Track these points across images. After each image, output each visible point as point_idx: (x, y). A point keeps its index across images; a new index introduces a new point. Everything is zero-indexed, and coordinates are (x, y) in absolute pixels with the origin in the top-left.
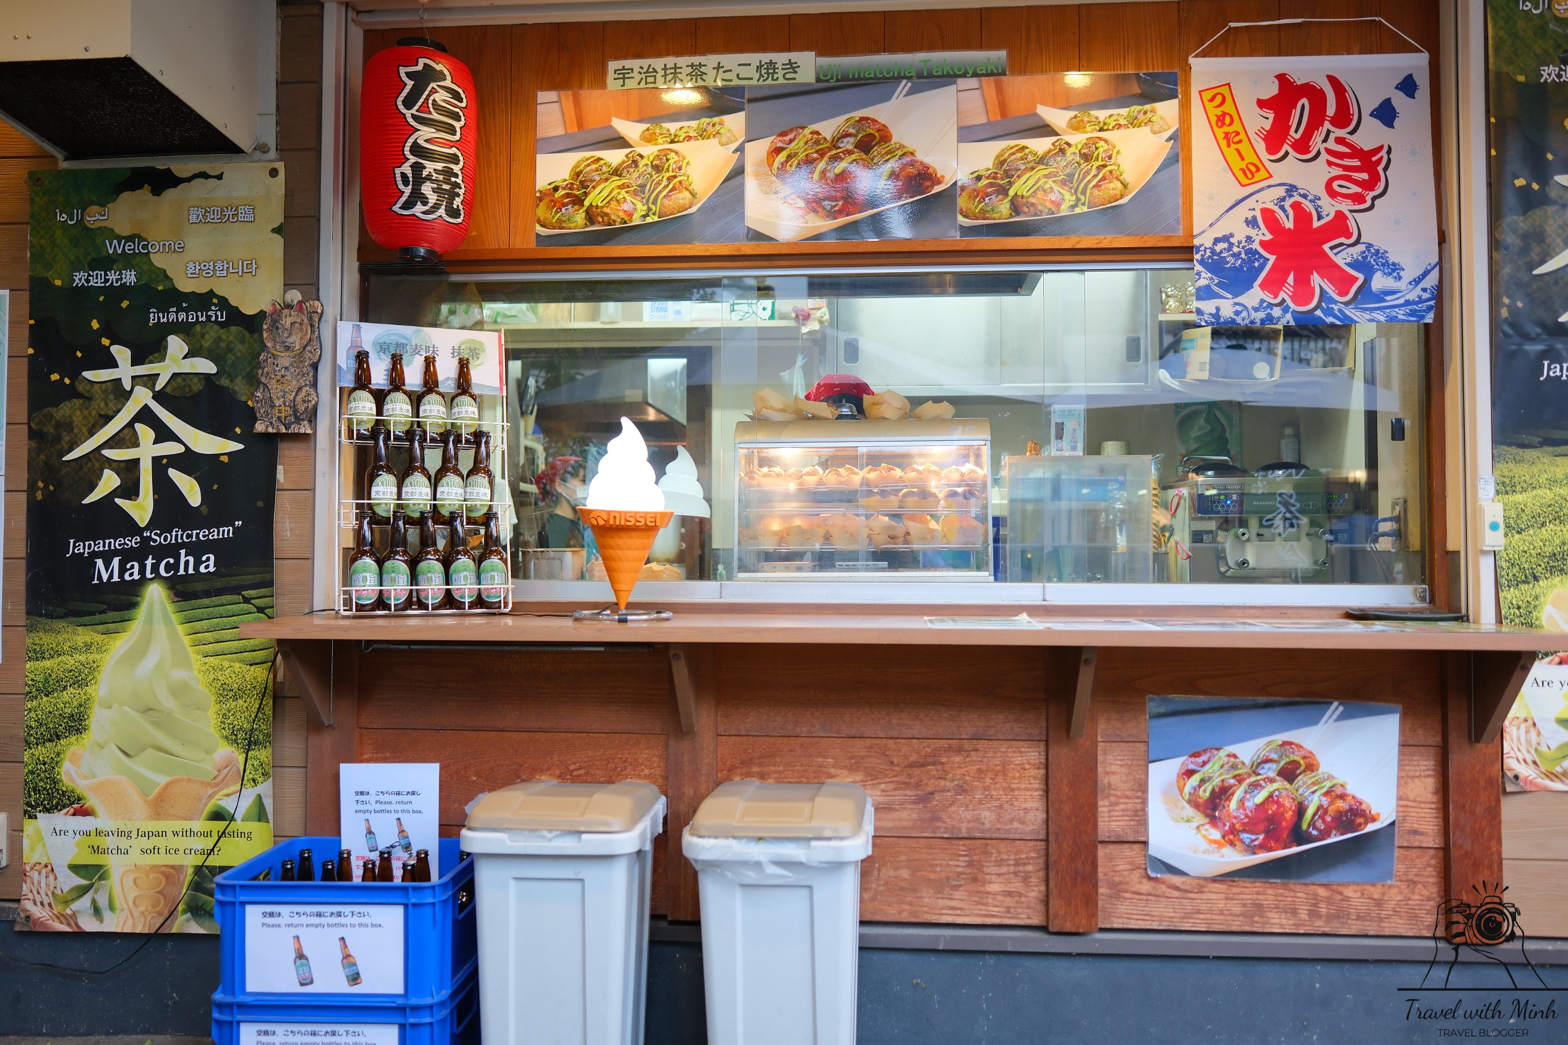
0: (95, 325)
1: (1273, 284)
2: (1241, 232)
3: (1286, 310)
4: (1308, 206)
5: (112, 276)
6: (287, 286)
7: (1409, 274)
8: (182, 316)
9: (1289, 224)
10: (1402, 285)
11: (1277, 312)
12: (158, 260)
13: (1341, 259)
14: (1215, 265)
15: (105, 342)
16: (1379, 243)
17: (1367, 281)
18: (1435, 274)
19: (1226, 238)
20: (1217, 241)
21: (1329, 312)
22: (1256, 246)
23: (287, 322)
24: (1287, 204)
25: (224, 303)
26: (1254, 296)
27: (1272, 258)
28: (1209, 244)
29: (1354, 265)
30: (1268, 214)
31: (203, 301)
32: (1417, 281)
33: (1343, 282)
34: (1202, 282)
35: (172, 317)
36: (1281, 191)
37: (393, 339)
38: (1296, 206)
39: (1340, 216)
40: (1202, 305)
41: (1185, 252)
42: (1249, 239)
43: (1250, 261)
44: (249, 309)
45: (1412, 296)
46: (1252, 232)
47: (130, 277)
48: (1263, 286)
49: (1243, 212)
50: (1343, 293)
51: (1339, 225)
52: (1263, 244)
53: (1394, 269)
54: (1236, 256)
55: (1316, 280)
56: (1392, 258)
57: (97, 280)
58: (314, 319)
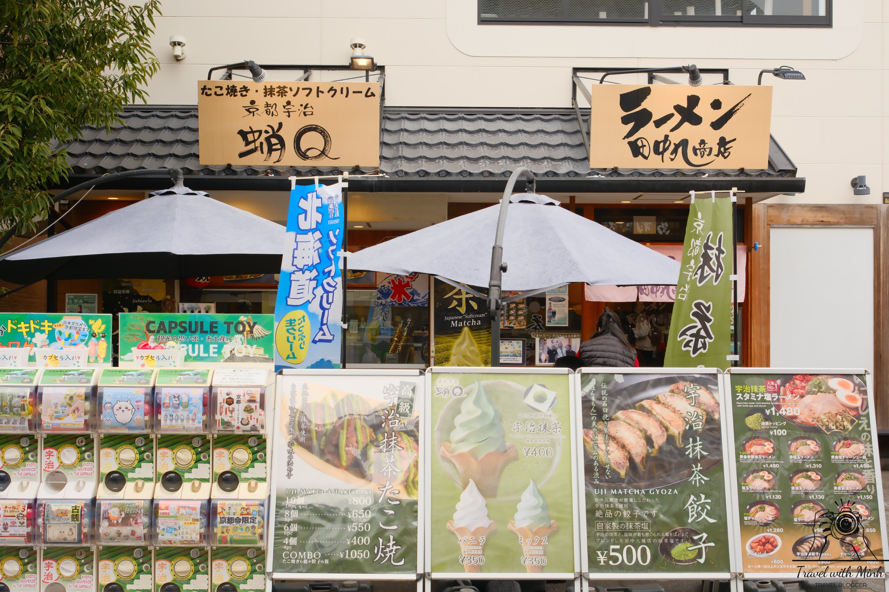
0: (119, 303)
1: (393, 297)
2: (387, 285)
3: (396, 303)
4: (401, 279)
5: (123, 291)
6: (167, 294)
7: (422, 296)
8: (141, 301)
9: (397, 283)
10: (420, 298)
11: (394, 303)
12: (135, 288)
13: (408, 292)
14: (381, 292)
15: (122, 307)
16: (416, 289)
17: (413, 297)
18: (428, 296)
19: (384, 286)
20: (382, 286)
21: (405, 303)
22: (390, 288)
23: (167, 303)
24: (397, 279)
25: (151, 298)
26: (389, 299)
27: (393, 291)
28: (380, 287)
29: (411, 293)
30: (393, 281)
31: (146, 298)
32: (423, 297)
33: (408, 297)
34: (378, 296)
35: (138, 301)
36: (396, 276)
37: (191, 307)
38: (399, 279)
39: (408, 281)
40: (378, 301)
41: (375, 288)
42: (389, 286)
43: (388, 292)
44: (157, 300)
45: (422, 301)
46: (389, 285)
47: (128, 292)
48: (391, 297)
49: (387, 280)
50: (408, 299)
51: (408, 284)
52: (392, 288)
53: (419, 294)
54: (386, 290)
55: (403, 296)
56: (419, 292)
57: (120, 292)
58: (174, 302)
